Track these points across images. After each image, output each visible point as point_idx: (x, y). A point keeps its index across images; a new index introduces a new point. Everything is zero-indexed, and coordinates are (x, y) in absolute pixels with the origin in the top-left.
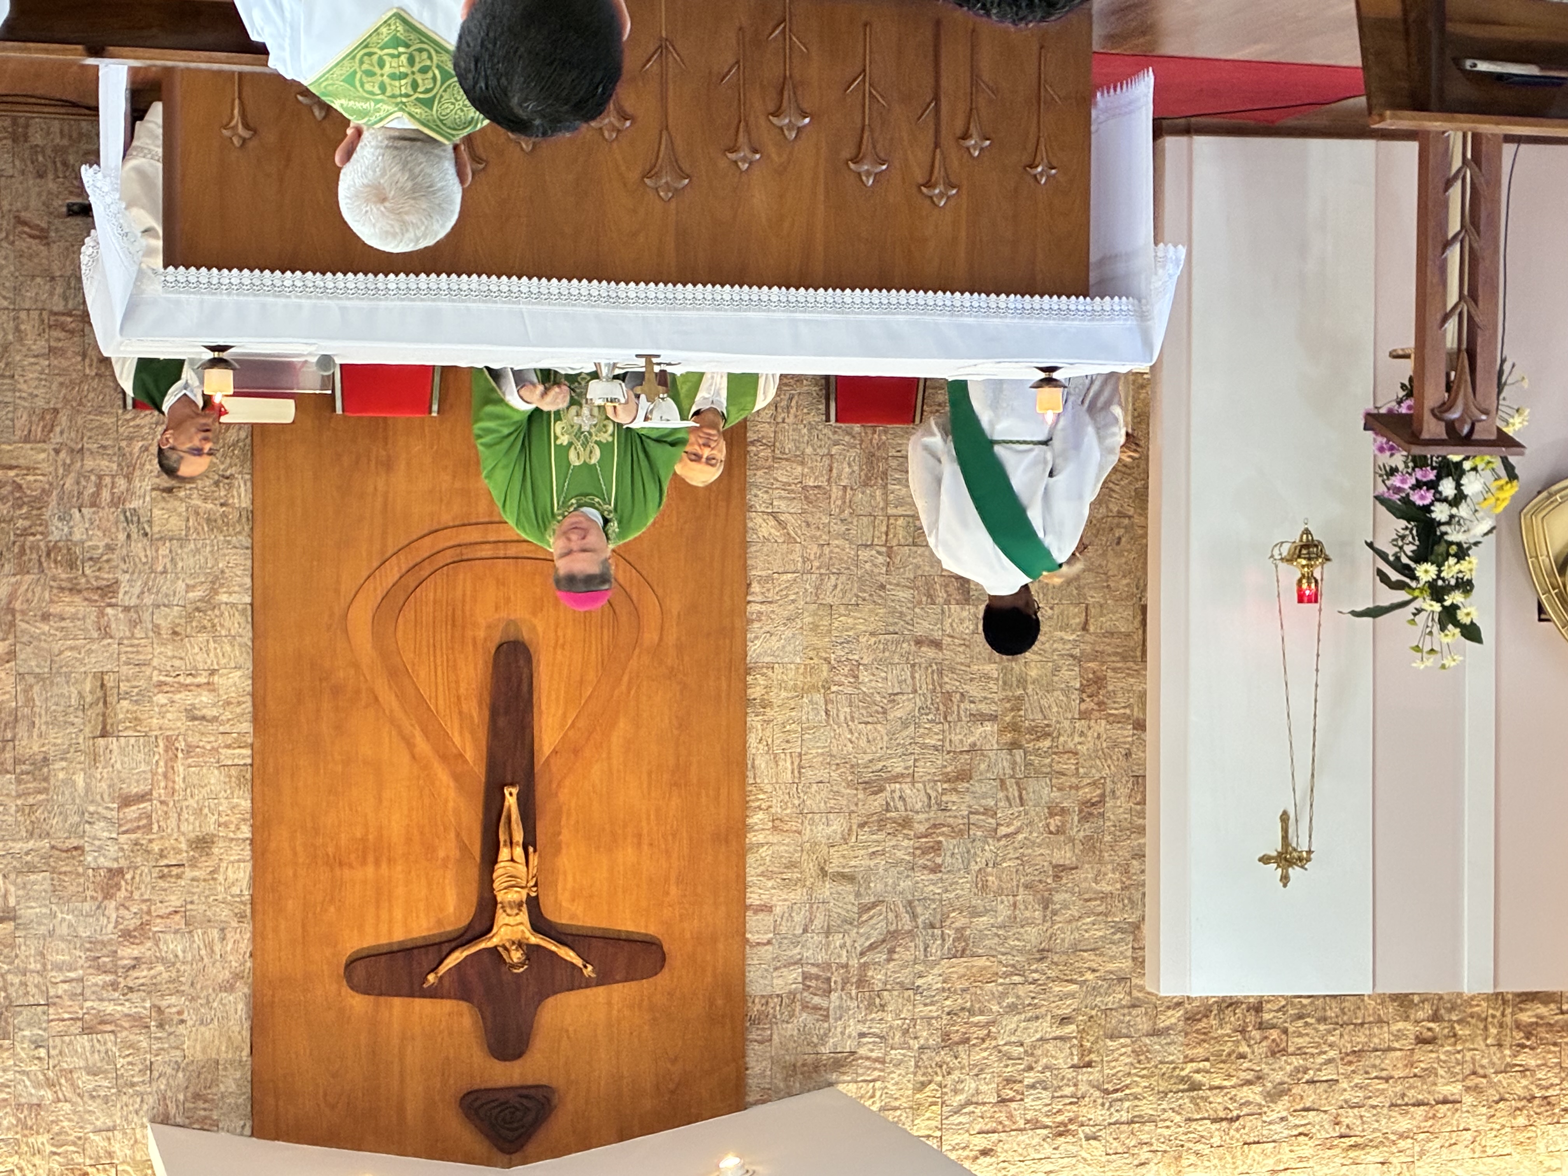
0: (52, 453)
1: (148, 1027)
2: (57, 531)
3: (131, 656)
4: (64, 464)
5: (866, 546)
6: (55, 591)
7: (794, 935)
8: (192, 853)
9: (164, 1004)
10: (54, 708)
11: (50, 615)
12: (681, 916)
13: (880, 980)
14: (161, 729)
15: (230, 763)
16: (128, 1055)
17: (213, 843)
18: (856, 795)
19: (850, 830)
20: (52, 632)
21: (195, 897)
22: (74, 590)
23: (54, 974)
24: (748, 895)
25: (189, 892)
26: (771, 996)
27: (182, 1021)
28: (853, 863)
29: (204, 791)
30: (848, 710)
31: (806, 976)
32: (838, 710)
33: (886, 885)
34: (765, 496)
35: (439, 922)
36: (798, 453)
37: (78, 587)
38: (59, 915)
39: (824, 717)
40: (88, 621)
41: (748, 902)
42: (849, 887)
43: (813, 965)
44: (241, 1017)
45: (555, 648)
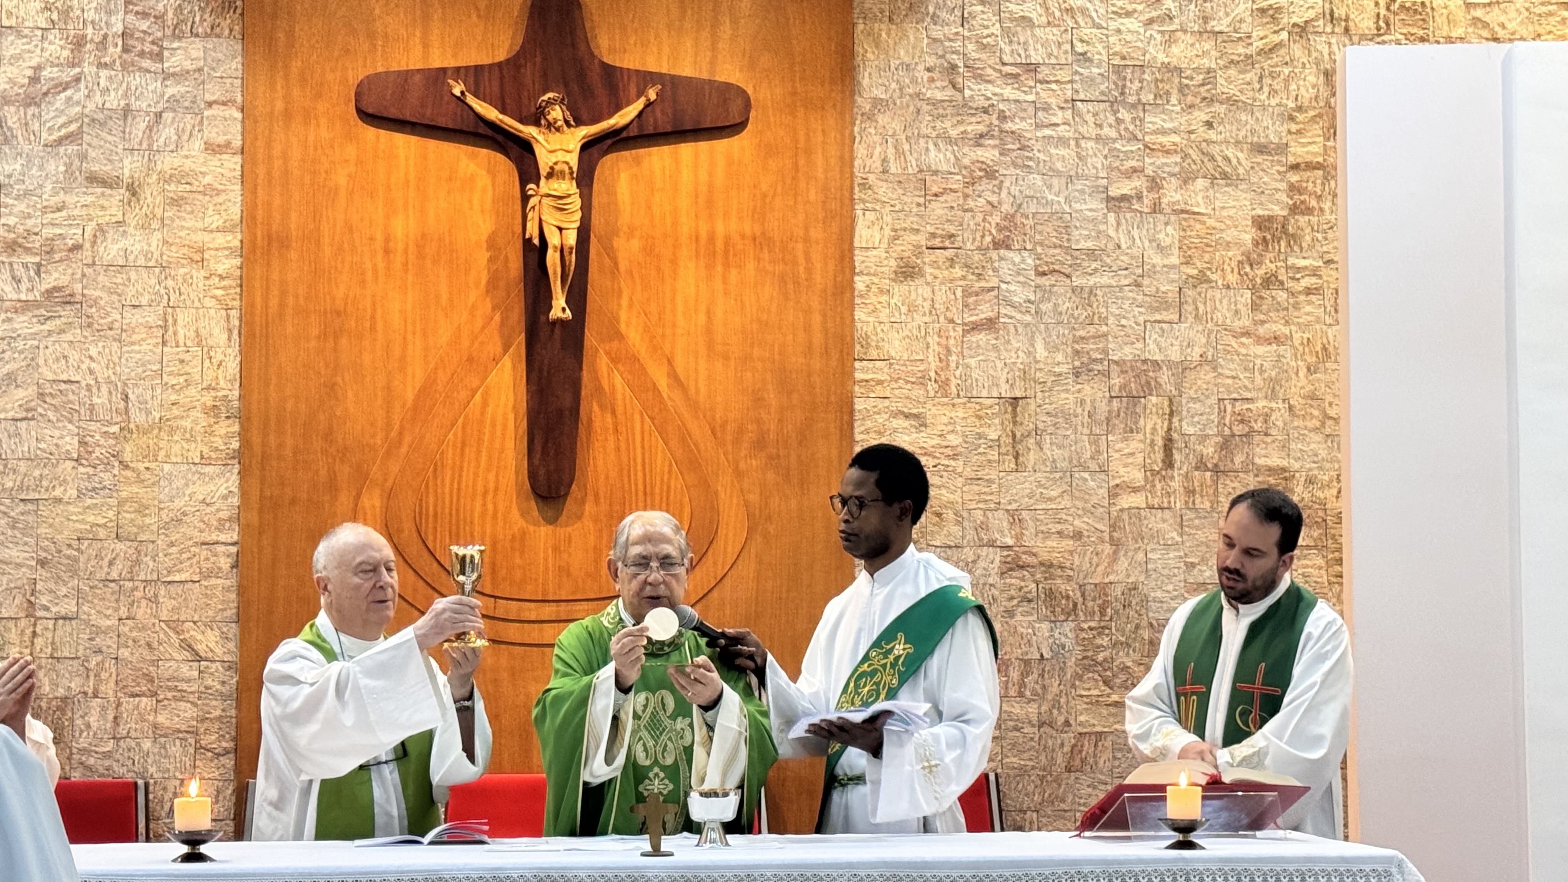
0: (1072, 722)
1: (966, 66)
2: (1066, 632)
3: (987, 490)
4: (1058, 709)
5: (64, 618)
6: (1068, 565)
7: (175, 111)
8: (919, 261)
9: (950, 92)
10: (1068, 433)
11: (1072, 538)
12: (332, 147)
13: (50, 43)
14: (954, 405)
15: (878, 363)
16: (988, 36)
17: (895, 272)
18: (84, 288)
19: (94, 243)
20: (1070, 519)
21: (915, 210)
22: (1048, 566)
23: (1066, 134)
24: (239, 168)
25: (921, 217)
26: (207, 36)
27: (929, 70)
28: (90, 199)
29: (907, 333)
30: (96, 400)
31: (159, 57)
32: (110, 402)
33: (41, 168)
34: (209, 682)
35: (638, 162)
36: (163, 740)
37: (1043, 569)
38: (1062, 200)
39: (130, 392)
40: (1033, 531)
41: (238, 159)
42: (95, 168)
43: (149, 72)
44: (865, 70)
45: (496, 489)
